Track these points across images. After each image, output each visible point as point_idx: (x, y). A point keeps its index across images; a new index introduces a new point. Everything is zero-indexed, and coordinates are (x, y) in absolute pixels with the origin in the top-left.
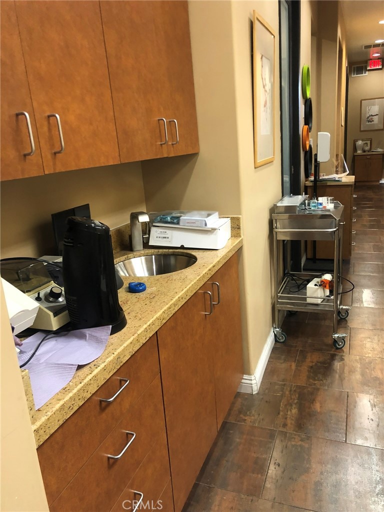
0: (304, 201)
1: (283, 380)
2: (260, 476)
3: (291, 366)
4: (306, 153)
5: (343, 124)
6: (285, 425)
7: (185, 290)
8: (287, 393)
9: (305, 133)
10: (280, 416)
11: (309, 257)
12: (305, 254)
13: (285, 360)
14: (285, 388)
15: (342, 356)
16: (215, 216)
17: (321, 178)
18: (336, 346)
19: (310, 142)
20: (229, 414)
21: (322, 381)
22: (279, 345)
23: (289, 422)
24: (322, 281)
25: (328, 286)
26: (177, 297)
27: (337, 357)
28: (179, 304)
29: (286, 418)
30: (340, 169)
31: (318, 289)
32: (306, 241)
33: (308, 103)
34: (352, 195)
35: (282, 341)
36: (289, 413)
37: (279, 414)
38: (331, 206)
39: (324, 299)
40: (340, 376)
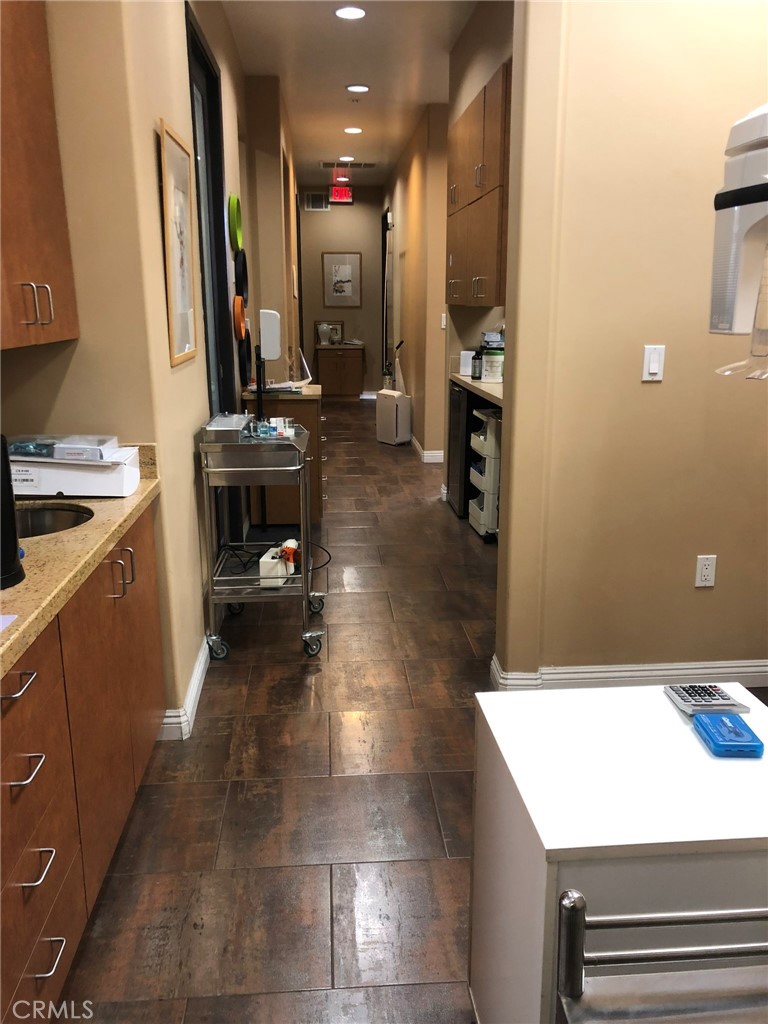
0: (248, 424)
1: (230, 713)
2: (209, 843)
3: (240, 690)
4: (241, 343)
5: (296, 295)
6: (239, 772)
7: (91, 553)
8: (239, 729)
9: (238, 309)
10: (231, 762)
11: (254, 522)
12: (247, 519)
13: (229, 684)
14: (234, 723)
15: (317, 665)
16: (113, 442)
17: (268, 387)
18: (307, 653)
19: (247, 324)
20: (147, 774)
21: (290, 703)
22: (217, 664)
23: (245, 767)
24: (283, 551)
25: (291, 559)
26: (83, 562)
27: (311, 669)
28: (86, 572)
29: (241, 763)
30: (296, 373)
31: (277, 563)
32: (248, 488)
33: (240, 257)
34: (319, 416)
35: (221, 656)
36: (244, 755)
37: (228, 758)
38: (290, 433)
39: (288, 579)
40: (317, 694)
